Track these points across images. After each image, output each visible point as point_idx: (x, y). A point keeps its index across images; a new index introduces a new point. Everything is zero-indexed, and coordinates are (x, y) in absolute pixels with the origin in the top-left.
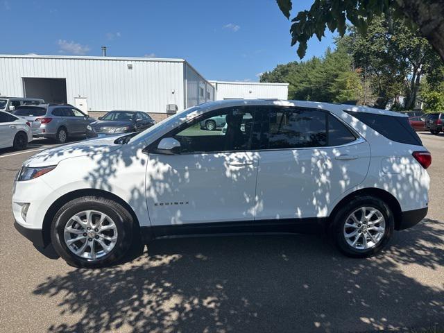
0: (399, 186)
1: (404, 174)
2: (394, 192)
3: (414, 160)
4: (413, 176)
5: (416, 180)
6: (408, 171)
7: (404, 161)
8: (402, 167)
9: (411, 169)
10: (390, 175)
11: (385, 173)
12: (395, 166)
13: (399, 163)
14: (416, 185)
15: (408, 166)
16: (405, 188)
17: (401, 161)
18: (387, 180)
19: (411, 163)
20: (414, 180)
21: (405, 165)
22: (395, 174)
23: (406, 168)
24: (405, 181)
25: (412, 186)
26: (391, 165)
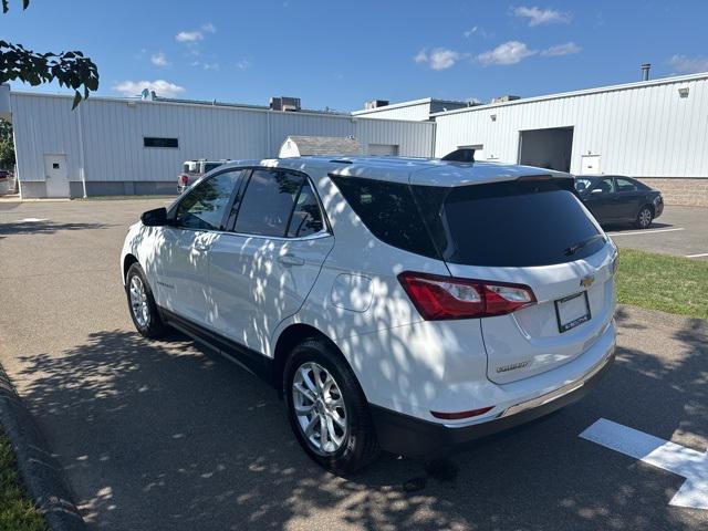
0: (355, 338)
1: (368, 314)
2: (346, 349)
3: (399, 290)
4: (389, 328)
5: (399, 339)
6: (379, 311)
7: (378, 288)
8: (369, 299)
9: (386, 309)
10: (340, 310)
11: (335, 305)
12: (355, 294)
13: (365, 289)
14: (398, 351)
15: (382, 302)
16: (369, 347)
17: (371, 288)
18: (336, 320)
19: (390, 295)
20: (391, 336)
21: (377, 299)
22: (351, 310)
23: (376, 304)
24: (369, 331)
25: (386, 349)
26: (349, 289)
